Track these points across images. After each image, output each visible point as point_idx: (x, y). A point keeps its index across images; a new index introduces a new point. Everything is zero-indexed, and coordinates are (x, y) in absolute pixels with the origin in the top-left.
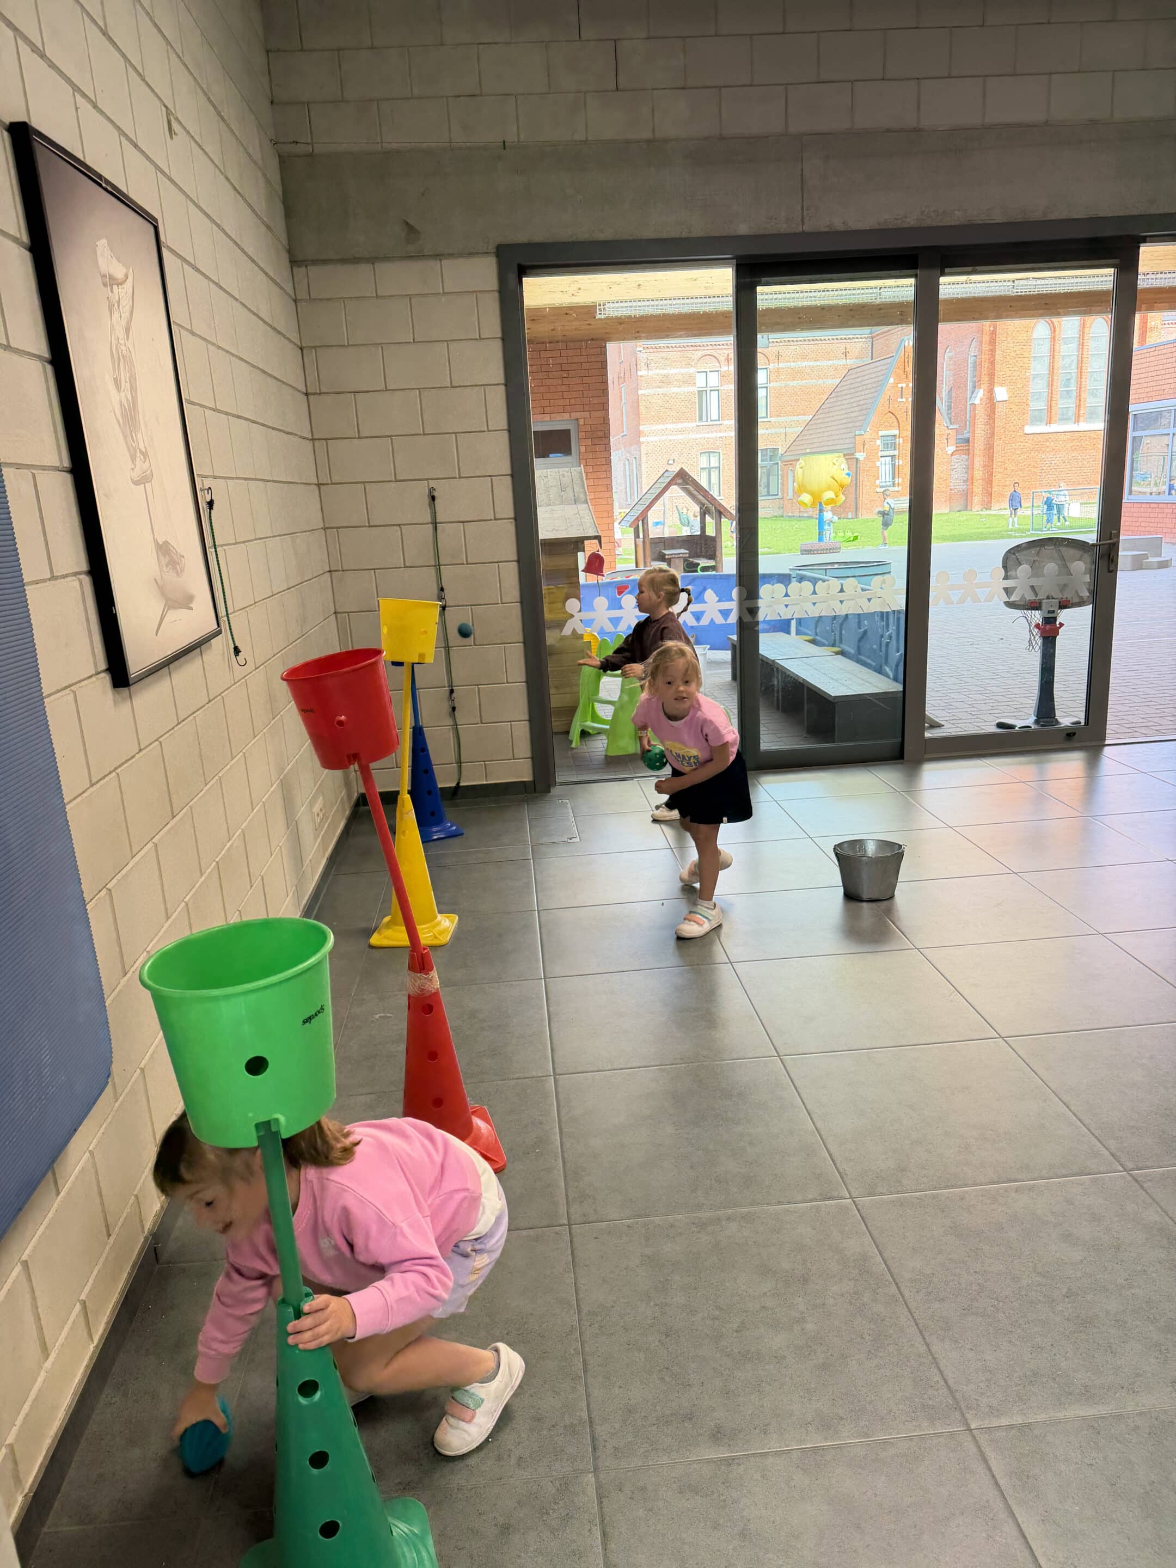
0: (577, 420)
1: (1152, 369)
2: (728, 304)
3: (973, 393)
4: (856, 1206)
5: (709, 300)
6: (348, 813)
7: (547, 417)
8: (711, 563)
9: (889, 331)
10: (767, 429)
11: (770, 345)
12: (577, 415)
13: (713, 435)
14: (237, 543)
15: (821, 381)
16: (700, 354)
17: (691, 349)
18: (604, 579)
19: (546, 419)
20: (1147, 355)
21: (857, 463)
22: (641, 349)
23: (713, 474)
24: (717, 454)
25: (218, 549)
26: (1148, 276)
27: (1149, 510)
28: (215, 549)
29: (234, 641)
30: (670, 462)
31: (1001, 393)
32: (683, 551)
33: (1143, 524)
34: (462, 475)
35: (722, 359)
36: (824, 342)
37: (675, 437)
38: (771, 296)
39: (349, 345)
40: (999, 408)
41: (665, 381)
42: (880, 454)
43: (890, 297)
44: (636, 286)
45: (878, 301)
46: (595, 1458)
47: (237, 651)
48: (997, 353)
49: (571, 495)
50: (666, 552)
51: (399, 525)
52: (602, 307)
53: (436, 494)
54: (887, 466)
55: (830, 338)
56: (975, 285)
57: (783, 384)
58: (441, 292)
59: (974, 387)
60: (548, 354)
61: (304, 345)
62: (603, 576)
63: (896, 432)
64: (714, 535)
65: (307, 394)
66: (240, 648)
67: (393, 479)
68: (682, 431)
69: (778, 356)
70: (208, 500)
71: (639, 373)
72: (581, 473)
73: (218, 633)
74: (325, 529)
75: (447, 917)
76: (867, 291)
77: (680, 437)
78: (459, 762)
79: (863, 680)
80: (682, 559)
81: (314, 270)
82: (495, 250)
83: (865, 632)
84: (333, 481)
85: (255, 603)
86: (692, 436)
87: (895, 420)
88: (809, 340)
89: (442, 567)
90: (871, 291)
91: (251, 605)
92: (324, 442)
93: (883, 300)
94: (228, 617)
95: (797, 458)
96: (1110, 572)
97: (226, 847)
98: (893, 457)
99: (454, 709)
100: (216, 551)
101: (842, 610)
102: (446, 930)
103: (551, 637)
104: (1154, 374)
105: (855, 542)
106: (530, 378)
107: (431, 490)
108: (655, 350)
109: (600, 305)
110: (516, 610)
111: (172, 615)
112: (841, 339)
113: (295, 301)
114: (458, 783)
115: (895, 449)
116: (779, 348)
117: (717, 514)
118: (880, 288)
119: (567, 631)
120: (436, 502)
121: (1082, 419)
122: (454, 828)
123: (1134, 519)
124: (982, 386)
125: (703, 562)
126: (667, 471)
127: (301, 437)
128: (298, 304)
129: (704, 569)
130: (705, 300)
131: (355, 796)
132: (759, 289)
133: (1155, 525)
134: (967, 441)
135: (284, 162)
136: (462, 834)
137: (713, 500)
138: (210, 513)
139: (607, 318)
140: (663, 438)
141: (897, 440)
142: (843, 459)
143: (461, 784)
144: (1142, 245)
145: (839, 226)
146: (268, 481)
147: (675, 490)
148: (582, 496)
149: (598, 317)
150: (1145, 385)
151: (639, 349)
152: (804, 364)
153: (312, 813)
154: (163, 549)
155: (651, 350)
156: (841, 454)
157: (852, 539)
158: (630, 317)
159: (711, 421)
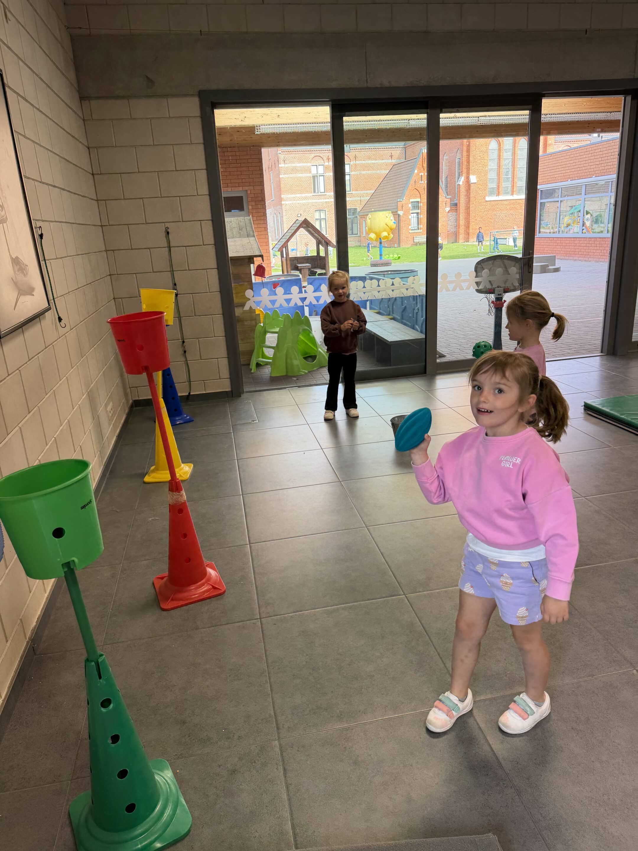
0: (247, 191)
1: (550, 166)
2: (328, 127)
3: (458, 179)
4: (407, 598)
5: (317, 125)
6: (127, 411)
7: (229, 189)
8: (323, 271)
9: (414, 144)
10: (351, 197)
11: (351, 151)
12: (247, 188)
13: (322, 201)
14: (57, 258)
15: (378, 172)
16: (313, 155)
17: (308, 152)
18: (265, 280)
19: (229, 190)
20: (547, 159)
21: (399, 217)
22: (281, 152)
23: (322, 222)
24: (324, 211)
25: (47, 262)
26: (547, 116)
27: (549, 241)
28: (45, 261)
29: (58, 314)
30: (299, 215)
31: (473, 179)
32: (308, 265)
33: (546, 249)
34: (184, 220)
35: (325, 158)
36: (380, 150)
37: (301, 202)
38: (351, 123)
39: (116, 147)
40: (473, 187)
41: (295, 170)
42: (411, 212)
43: (414, 125)
44: (277, 116)
45: (408, 127)
46: (279, 733)
47: (60, 319)
48: (471, 157)
49: (246, 232)
50: (299, 265)
51: (149, 248)
52: (258, 128)
53: (169, 230)
54: (415, 218)
55: (383, 147)
56: (458, 119)
57: (358, 173)
58: (168, 116)
59: (459, 175)
60: (229, 154)
61: (90, 146)
62: (265, 278)
63: (419, 200)
64: (324, 256)
65: (93, 174)
66: (62, 317)
67: (145, 222)
68: (305, 198)
69: (355, 157)
70: (40, 233)
71: (280, 166)
72: (250, 220)
73: (49, 309)
74: (106, 251)
75: (187, 465)
76: (402, 121)
77: (304, 201)
78: (190, 381)
79: (405, 333)
80: (307, 269)
81: (94, 103)
82: (198, 93)
83: (405, 307)
84: (110, 224)
85: (69, 292)
86: (310, 201)
87: (418, 193)
88: (372, 149)
89: (174, 272)
90: (404, 121)
91: (67, 294)
92: (104, 202)
93: (411, 127)
94: (54, 300)
95: (367, 213)
96: (530, 272)
97: (60, 430)
98: (417, 213)
99: (185, 352)
100: (46, 263)
101: (394, 295)
102: (186, 473)
103: (238, 312)
104: (551, 169)
105: (399, 260)
106: (220, 166)
107: (167, 228)
108: (288, 153)
109: (257, 127)
110: (217, 297)
111: (22, 299)
112: (389, 148)
113: (84, 120)
114: (189, 393)
115: (418, 209)
116: (356, 153)
117: (326, 244)
118: (409, 120)
119: (247, 308)
120: (169, 235)
121: (515, 193)
122: (188, 417)
123: (541, 246)
124: (464, 175)
125: (319, 271)
126: (297, 220)
127: (90, 199)
128: (86, 123)
129: (320, 274)
130: (315, 125)
131: (131, 401)
132: (345, 119)
133: (552, 249)
134: (456, 205)
135: (73, 38)
136: (193, 421)
137: (323, 236)
138: (41, 241)
139: (261, 134)
140: (294, 202)
141: (420, 204)
142: (391, 215)
143: (191, 394)
144: (543, 98)
145: (386, 84)
146: (73, 223)
147: (302, 231)
148: (251, 233)
149: (256, 133)
150: (546, 175)
151: (279, 152)
152: (369, 162)
153: (107, 411)
154: (16, 261)
155: (286, 153)
156: (390, 212)
157: (397, 258)
158: (274, 133)
159: (320, 193)
